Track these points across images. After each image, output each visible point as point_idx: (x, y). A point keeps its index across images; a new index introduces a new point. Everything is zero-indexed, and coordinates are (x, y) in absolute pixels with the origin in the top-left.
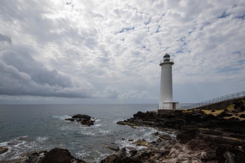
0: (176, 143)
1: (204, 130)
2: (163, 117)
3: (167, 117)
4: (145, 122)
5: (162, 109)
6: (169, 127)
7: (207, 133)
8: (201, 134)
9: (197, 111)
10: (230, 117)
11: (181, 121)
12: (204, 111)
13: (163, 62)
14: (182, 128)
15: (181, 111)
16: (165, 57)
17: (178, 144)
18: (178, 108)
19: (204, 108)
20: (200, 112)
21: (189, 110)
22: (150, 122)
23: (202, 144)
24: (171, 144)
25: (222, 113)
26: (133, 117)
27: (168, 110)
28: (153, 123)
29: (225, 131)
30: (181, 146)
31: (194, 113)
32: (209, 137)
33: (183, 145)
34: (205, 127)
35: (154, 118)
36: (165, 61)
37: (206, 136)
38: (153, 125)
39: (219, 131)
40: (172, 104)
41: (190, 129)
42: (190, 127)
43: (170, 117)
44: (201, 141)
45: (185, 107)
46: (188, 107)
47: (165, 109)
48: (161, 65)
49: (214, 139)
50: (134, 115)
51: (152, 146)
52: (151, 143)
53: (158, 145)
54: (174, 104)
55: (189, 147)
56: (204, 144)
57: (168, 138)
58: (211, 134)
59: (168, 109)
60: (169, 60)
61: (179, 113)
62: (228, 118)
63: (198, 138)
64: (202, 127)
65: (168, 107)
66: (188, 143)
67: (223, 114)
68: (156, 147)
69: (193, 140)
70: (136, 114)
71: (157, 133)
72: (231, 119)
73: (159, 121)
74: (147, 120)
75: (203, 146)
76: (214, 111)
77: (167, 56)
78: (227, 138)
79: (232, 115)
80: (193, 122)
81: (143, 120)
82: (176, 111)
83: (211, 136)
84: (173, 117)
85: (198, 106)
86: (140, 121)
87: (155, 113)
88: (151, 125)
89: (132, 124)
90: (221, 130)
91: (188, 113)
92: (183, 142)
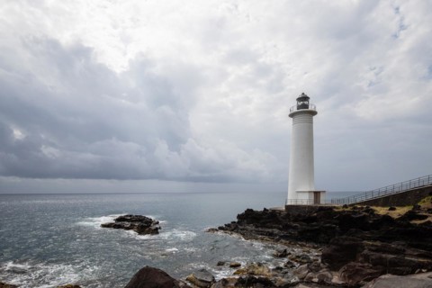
0: (321, 269)
1: (372, 245)
2: (295, 221)
3: (304, 221)
4: (260, 229)
5: (293, 203)
6: (308, 240)
8: (366, 252)
9: (362, 208)
10: (423, 221)
11: (330, 227)
12: (374, 208)
13: (295, 110)
14: (331, 241)
15: (331, 209)
16: (300, 99)
17: (324, 272)
18: (325, 201)
19: (376, 202)
20: (366, 211)
21: (345, 206)
22: (270, 230)
23: (369, 271)
24: (311, 270)
25: (409, 212)
26: (236, 220)
27: (305, 207)
28: (276, 231)
29: (411, 246)
30: (330, 275)
31: (355, 213)
32: (381, 258)
33: (334, 273)
34: (375, 240)
35: (278, 222)
36: (299, 107)
37: (376, 255)
38: (276, 235)
39: (399, 247)
40: (313, 195)
41: (346, 243)
42: (346, 239)
43: (309, 220)
44: (366, 264)
45: (339, 201)
46: (343, 200)
47: (299, 203)
48: (292, 116)
49: (390, 262)
50: (239, 217)
51: (276, 275)
52: (273, 270)
53: (286, 273)
54: (317, 194)
55: (344, 276)
56: (372, 271)
57: (305, 261)
58: (384, 252)
59: (305, 203)
60: (307, 107)
61: (327, 212)
62: (418, 222)
63: (360, 259)
64: (369, 239)
65: (305, 200)
66: (342, 269)
67: (410, 215)
68: (283, 277)
69: (352, 263)
70: (242, 215)
71: (285, 251)
72: (425, 224)
73: (286, 227)
74: (264, 225)
75: (370, 274)
76: (394, 209)
77: (304, 98)
78: (413, 259)
79: (426, 217)
80: (354, 230)
81: (257, 227)
82: (322, 209)
83: (384, 255)
84: (314, 219)
85: (364, 199)
86: (251, 227)
87: (281, 211)
88: (272, 236)
90: (403, 245)
91: (344, 211)
92: (333, 268)
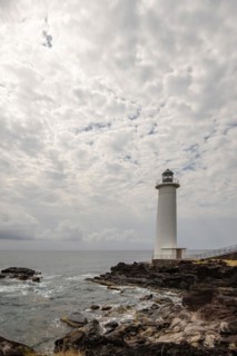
0: (182, 309)
1: (226, 291)
2: (161, 271)
3: (167, 272)
4: (131, 278)
5: (159, 258)
6: (171, 286)
7: (231, 294)
8: (221, 296)
9: (216, 261)
11: (189, 277)
12: (226, 261)
13: (161, 182)
14: (191, 287)
15: (190, 262)
16: (165, 174)
17: (184, 312)
18: (185, 256)
19: (227, 256)
20: (220, 264)
21: (203, 260)
22: (139, 279)
23: (223, 311)
24: (173, 311)
26: (110, 272)
27: (169, 261)
28: (144, 280)
30: (189, 315)
31: (211, 265)
32: (233, 301)
33: (193, 313)
34: (228, 286)
35: (146, 273)
36: (164, 181)
37: (228, 299)
38: (144, 283)
40: (175, 251)
41: (203, 289)
42: (204, 286)
43: (172, 271)
44: (221, 306)
45: (197, 256)
46: (201, 255)
47: (164, 258)
48: (158, 187)
50: (112, 269)
51: (142, 316)
52: (141, 311)
53: (152, 313)
54: (179, 251)
55: (202, 316)
56: (226, 311)
57: (169, 303)
59: (169, 258)
60: (171, 180)
61: (188, 264)
63: (216, 302)
64: (222, 286)
65: (169, 255)
66: (200, 310)
68: (149, 317)
69: (208, 305)
70: (115, 267)
71: (151, 296)
73: (154, 277)
74: (133, 275)
75: (224, 313)
77: (168, 173)
80: (209, 278)
81: (128, 276)
82: (182, 262)
84: (176, 270)
85: (218, 254)
86: (123, 277)
87: (148, 264)
88: (140, 284)
89: (108, 283)
91: (201, 264)
92: (192, 309)
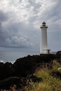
5: (42, 53)
13: (42, 26)
18: (51, 52)
40: (47, 51)
47: (44, 53)
48: (41, 28)
54: (49, 50)
59: (46, 53)
60: (45, 26)
65: (45, 52)
77: (44, 23)
